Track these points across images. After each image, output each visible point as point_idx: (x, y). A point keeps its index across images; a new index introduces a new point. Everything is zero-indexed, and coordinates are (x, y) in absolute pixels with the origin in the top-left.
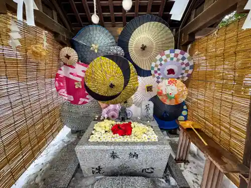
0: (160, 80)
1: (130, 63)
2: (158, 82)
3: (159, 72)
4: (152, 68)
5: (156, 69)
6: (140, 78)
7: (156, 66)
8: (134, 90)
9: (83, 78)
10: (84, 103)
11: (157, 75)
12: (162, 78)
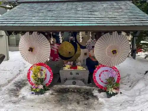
0: (90, 50)
1: (77, 44)
2: (89, 51)
3: (89, 47)
4: (87, 46)
5: (88, 46)
6: (81, 49)
7: (88, 44)
8: (79, 55)
9: (57, 50)
10: (57, 60)
11: (88, 48)
12: (91, 50)
